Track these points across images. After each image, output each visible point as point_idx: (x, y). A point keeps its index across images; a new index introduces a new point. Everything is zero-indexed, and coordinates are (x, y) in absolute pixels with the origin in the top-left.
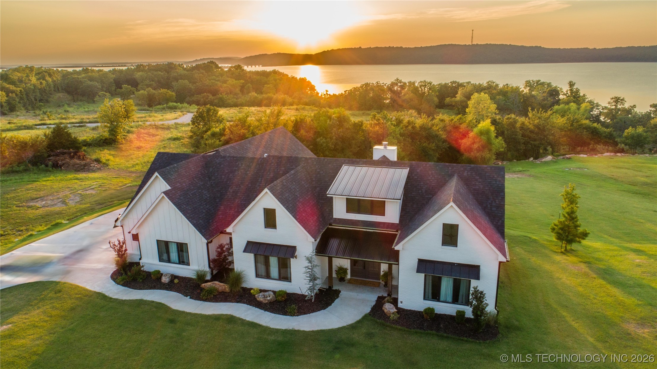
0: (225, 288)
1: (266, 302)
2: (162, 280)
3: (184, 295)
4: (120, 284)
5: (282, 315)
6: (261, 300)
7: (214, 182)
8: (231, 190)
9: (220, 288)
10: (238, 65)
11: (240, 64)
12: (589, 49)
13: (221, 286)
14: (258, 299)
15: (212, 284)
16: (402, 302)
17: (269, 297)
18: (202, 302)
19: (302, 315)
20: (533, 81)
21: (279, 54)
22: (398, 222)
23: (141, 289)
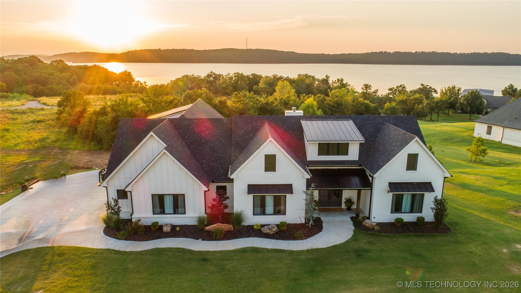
0: (230, 227)
1: (272, 233)
2: (164, 230)
3: (195, 239)
4: (122, 239)
5: (292, 240)
6: (268, 232)
7: (188, 141)
8: (207, 146)
9: (226, 228)
10: (60, 60)
11: (61, 59)
12: (325, 54)
13: (226, 226)
14: (264, 232)
15: (217, 226)
16: (374, 218)
17: (274, 228)
18: (216, 242)
19: (309, 238)
20: (303, 75)
21: (87, 53)
22: (358, 159)
23: (147, 240)
